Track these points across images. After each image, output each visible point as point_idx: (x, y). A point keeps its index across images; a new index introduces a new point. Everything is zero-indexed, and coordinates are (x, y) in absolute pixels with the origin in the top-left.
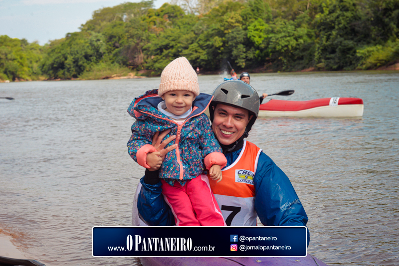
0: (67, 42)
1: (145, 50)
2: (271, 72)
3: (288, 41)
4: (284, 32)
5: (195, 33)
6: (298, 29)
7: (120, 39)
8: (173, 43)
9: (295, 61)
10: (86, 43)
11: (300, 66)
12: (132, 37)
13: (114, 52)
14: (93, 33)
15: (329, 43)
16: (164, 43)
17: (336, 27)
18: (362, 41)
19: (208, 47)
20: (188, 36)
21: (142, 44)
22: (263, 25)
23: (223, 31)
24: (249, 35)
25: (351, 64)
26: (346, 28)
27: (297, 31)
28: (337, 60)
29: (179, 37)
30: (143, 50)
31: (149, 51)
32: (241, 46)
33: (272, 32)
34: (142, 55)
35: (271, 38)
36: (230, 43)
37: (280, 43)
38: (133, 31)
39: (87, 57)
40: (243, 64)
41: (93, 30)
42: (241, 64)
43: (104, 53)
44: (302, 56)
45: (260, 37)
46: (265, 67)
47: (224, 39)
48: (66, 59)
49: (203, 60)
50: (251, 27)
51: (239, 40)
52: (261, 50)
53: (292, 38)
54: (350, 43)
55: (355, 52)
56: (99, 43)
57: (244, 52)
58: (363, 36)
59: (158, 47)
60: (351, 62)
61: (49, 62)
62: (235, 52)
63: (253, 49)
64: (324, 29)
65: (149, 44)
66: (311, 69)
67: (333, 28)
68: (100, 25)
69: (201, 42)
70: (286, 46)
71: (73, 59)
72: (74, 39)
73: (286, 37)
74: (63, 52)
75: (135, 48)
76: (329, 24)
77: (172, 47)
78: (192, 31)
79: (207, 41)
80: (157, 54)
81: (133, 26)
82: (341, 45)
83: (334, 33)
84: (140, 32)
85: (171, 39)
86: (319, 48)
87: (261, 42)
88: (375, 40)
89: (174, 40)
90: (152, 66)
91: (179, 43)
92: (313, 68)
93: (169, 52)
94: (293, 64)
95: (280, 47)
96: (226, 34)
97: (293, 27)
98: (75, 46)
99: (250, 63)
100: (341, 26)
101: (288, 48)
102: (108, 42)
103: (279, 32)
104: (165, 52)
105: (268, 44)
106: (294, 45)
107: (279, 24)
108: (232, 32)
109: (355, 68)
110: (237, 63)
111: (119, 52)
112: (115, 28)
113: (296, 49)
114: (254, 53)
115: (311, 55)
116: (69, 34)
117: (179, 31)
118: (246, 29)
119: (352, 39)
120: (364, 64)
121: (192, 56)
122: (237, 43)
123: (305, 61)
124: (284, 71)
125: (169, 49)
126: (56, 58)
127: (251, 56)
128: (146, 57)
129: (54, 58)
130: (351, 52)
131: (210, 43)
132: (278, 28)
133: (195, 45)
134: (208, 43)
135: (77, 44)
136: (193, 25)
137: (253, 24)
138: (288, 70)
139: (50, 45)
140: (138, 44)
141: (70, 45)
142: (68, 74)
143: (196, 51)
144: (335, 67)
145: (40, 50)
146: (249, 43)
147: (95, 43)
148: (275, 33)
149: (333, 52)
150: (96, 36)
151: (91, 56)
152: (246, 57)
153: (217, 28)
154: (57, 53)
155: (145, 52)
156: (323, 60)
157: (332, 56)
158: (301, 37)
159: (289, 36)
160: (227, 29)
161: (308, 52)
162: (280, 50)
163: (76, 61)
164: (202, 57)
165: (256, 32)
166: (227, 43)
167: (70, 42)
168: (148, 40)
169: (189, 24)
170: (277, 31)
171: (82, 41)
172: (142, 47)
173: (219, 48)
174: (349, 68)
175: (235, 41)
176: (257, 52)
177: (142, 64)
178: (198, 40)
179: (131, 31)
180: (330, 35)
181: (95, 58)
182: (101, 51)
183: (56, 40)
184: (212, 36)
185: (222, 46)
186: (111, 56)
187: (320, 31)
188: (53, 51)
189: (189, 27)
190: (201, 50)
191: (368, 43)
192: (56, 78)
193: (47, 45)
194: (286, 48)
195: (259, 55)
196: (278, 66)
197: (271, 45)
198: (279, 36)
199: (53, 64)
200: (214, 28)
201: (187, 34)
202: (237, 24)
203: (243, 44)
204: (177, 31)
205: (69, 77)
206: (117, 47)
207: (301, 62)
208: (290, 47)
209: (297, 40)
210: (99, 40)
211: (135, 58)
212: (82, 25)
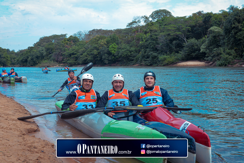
0: (29, 50)
1: (63, 55)
2: (119, 66)
3: (127, 53)
4: (125, 49)
5: (85, 48)
6: (131, 48)
7: (52, 50)
8: (76, 52)
9: (129, 61)
10: (37, 51)
11: (132, 64)
12: (57, 49)
13: (49, 56)
14: (40, 47)
15: (146, 54)
16: (72, 52)
17: (149, 47)
18: (160, 54)
19: (91, 54)
20: (82, 50)
21: (62, 52)
22: (115, 46)
23: (98, 48)
24: (109, 50)
25: (156, 63)
26: (153, 48)
27: (131, 49)
28: (150, 61)
29: (78, 50)
30: (62, 55)
31: (65, 55)
32: (106, 55)
33: (120, 49)
34: (62, 57)
35: (120, 51)
36: (101, 53)
37: (124, 53)
38: (58, 47)
39: (37, 57)
40: (107, 62)
41: (40, 46)
42: (106, 62)
43: (45, 56)
44: (133, 60)
45: (115, 51)
46: (116, 64)
47: (98, 51)
48: (28, 58)
49: (89, 60)
50: (111, 46)
51: (105, 52)
52: (115, 56)
53: (129, 51)
54: (155, 54)
55: (158, 58)
56: (43, 51)
57: (107, 57)
58: (160, 51)
59: (69, 54)
60: (156, 62)
61: (21, 59)
62: (103, 57)
63: (111, 56)
64: (144, 48)
65: (65, 53)
66: (137, 65)
67: (148, 48)
68: (43, 44)
69: (88, 52)
70: (126, 55)
71: (31, 58)
72: (32, 50)
73: (126, 51)
74: (27, 55)
75: (59, 54)
76: (146, 46)
77: (75, 54)
78: (84, 47)
79: (91, 52)
80: (69, 57)
81: (58, 45)
82: (152, 55)
83: (148, 49)
84: (61, 47)
85: (74, 50)
86: (141, 56)
87: (115, 53)
88: (166, 53)
89: (76, 51)
90: (67, 62)
91: (78, 52)
92: (138, 65)
93: (74, 56)
94: (129, 63)
95: (124, 55)
96: (99, 49)
97: (129, 47)
98: (32, 53)
99: (110, 62)
100: (151, 47)
101: (127, 56)
102: (47, 51)
103: (123, 49)
104: (73, 56)
105: (118, 54)
106: (129, 55)
107: (123, 45)
108: (103, 48)
109: (158, 65)
110: (105, 62)
111: (51, 56)
112: (50, 45)
113: (131, 56)
114: (112, 58)
115: (137, 59)
116: (29, 47)
117: (78, 47)
118: (108, 47)
119: (156, 53)
120: (162, 63)
121: (85, 58)
122: (105, 53)
123: (134, 62)
124: (125, 66)
125: (74, 55)
126: (24, 58)
127: (110, 59)
128: (63, 58)
129: (23, 57)
130: (156, 58)
131: (93, 53)
132: (123, 47)
133: (85, 53)
134: (92, 52)
135: (33, 52)
136: (84, 45)
137: (112, 45)
138: (127, 65)
139: (20, 52)
140: (60, 52)
141: (30, 52)
142: (29, 65)
143: (86, 56)
144: (149, 64)
145: (15, 54)
146: (109, 53)
147: (41, 51)
148: (121, 49)
149: (148, 58)
150: (42, 49)
151: (39, 57)
152: (108, 59)
153: (95, 46)
154: (24, 55)
155: (63, 56)
156: (143, 61)
157: (147, 59)
158: (132, 51)
159: (127, 51)
160: (100, 47)
161: (136, 58)
162: (124, 56)
163: (32, 59)
164: (89, 59)
165: (112, 49)
166: (100, 53)
167: (30, 51)
168: (65, 51)
169: (82, 44)
170: (122, 48)
171: (35, 51)
172: (62, 54)
173: (96, 55)
174: (155, 65)
175: (104, 52)
176: (113, 57)
177: (61, 61)
178: (87, 51)
179: (57, 47)
180: (146, 50)
181: (41, 58)
182: (44, 55)
183: (22, 50)
184: (93, 50)
185: (98, 54)
186: (48, 57)
187: (142, 49)
188: (22, 54)
189: (82, 46)
190: (88, 56)
191: (164, 54)
192: (24, 66)
193: (18, 52)
194: (126, 56)
195: (114, 59)
196: (122, 63)
197: (120, 54)
198: (124, 50)
199: (22, 60)
200: (94, 46)
201: (82, 48)
202: (104, 45)
203: (107, 54)
204: (77, 48)
205: (29, 66)
206: (51, 54)
207: (132, 62)
208: (128, 55)
209: (131, 53)
210: (43, 50)
211: (59, 58)
212: (35, 44)
